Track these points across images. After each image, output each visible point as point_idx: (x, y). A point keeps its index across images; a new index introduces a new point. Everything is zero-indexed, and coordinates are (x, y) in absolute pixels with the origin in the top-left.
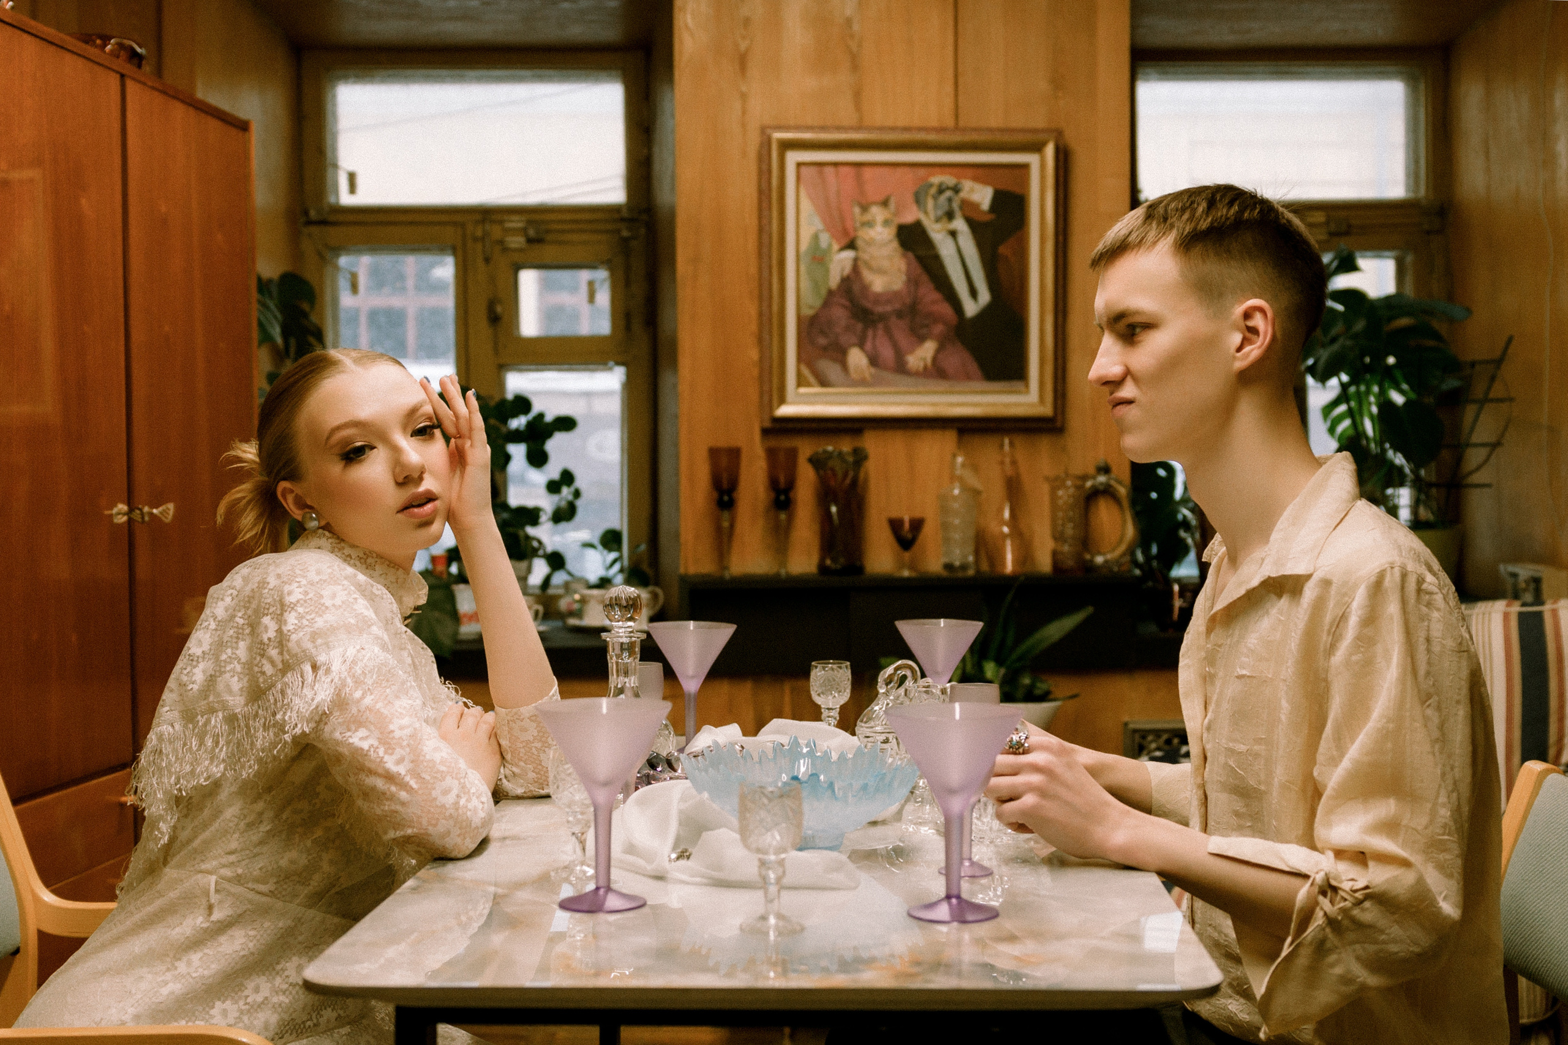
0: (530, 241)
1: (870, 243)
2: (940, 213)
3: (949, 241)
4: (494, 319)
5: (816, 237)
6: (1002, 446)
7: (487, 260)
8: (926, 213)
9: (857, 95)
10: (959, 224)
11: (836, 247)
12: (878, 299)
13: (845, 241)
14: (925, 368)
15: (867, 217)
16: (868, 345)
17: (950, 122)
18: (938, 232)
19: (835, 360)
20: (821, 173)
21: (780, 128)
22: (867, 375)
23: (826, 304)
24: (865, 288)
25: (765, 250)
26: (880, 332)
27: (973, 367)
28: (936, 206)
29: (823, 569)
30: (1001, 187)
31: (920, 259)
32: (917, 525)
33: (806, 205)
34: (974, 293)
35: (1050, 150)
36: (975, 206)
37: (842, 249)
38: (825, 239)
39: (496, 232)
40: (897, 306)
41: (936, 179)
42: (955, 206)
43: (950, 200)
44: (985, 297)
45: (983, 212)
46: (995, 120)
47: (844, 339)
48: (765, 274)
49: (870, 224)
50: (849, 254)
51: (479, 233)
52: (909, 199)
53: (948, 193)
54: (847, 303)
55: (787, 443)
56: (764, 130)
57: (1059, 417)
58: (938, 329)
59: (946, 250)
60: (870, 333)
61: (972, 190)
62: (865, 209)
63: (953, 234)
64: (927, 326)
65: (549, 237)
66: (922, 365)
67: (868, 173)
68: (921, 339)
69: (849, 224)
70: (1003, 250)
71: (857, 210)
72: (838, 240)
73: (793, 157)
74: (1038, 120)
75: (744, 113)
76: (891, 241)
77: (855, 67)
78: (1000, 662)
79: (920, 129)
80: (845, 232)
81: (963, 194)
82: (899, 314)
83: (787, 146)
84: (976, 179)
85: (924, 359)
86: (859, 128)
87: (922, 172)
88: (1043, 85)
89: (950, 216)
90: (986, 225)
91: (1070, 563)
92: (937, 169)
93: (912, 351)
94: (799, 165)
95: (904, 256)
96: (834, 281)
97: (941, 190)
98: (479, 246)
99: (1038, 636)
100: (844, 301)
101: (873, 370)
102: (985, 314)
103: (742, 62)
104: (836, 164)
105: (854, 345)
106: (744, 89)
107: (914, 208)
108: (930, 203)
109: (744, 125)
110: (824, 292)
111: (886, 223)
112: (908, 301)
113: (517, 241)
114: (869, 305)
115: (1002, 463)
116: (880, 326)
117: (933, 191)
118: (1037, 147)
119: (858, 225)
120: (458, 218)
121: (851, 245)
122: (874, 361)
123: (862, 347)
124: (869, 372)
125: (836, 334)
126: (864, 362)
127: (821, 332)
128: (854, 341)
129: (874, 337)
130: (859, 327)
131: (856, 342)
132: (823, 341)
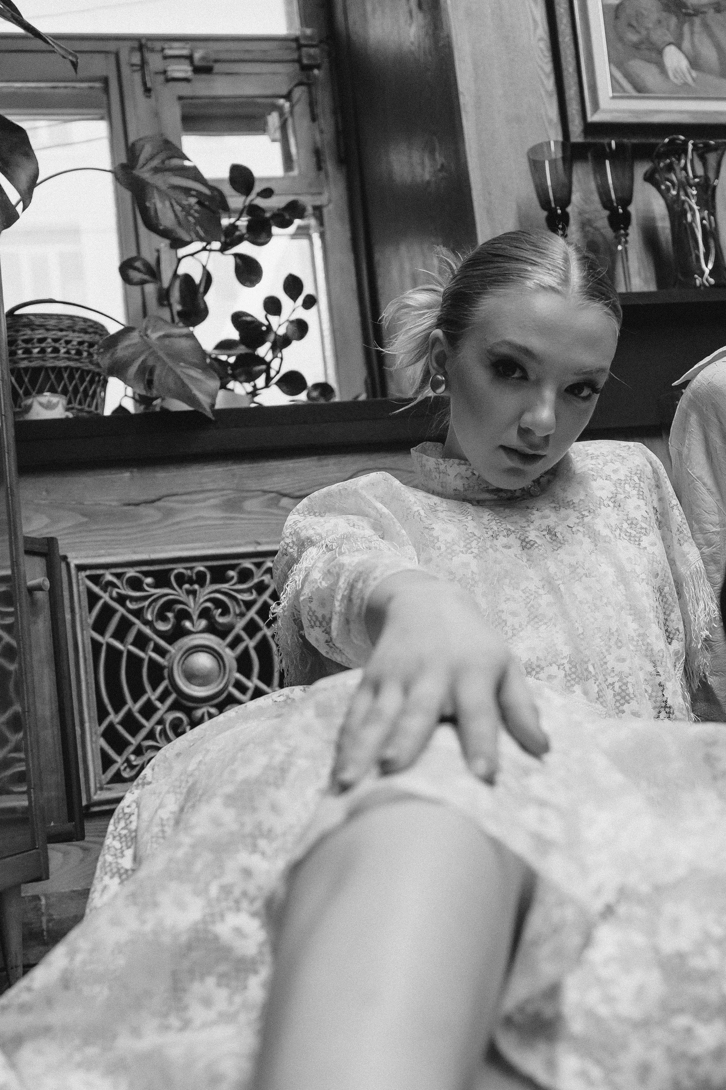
0: (197, 70)
7: (148, 91)
16: (686, 44)
19: (651, 62)
22: (690, 80)
26: (698, 28)
47: (658, 36)
51: (136, 61)
60: (686, 28)
65: (218, 67)
101: (694, 74)
105: (670, 44)
113: (181, 70)
116: (697, 21)
122: (695, 63)
123: (679, 47)
124: (690, 76)
125: (647, 29)
126: (684, 63)
127: (630, 25)
128: (669, 38)
129: (692, 33)
130: (673, 21)
131: (672, 40)
132: (633, 37)
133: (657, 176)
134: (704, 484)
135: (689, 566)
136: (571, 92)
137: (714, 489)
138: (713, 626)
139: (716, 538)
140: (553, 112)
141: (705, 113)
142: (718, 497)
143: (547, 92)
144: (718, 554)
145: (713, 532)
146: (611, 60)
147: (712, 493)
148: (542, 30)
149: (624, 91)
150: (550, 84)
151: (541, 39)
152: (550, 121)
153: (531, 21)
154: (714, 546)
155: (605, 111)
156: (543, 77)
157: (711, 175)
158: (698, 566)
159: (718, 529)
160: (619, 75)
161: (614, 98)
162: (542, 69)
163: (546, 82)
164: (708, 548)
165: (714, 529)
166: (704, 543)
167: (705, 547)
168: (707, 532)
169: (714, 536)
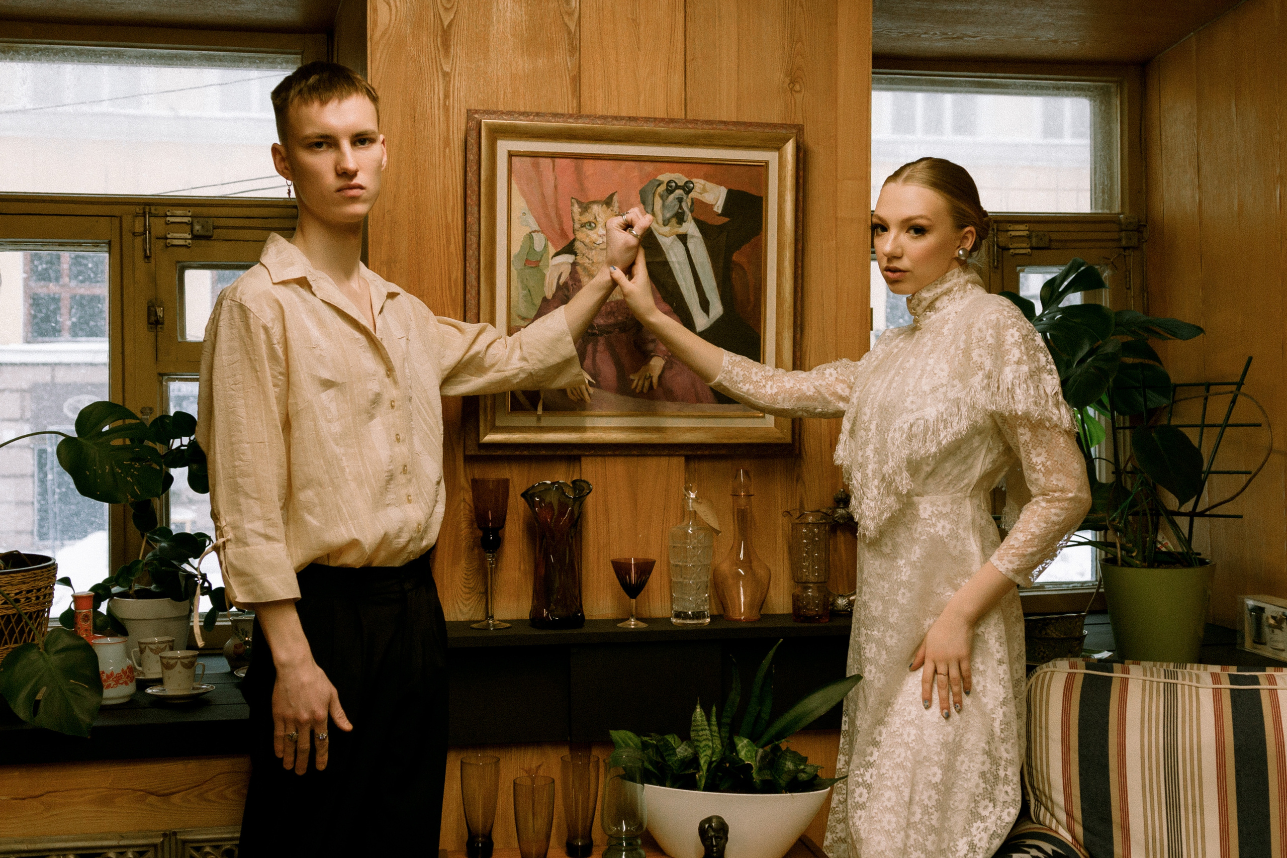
0: (195, 237)
1: (591, 246)
2: (669, 215)
3: (680, 246)
4: (155, 323)
5: (530, 237)
6: (737, 476)
7: (147, 258)
8: (654, 214)
9: (576, 79)
10: (690, 227)
11: (552, 251)
13: (563, 244)
14: (652, 388)
15: (588, 217)
16: (588, 361)
17: (677, 112)
18: (667, 236)
20: (536, 166)
21: (488, 112)
22: (586, 395)
23: (540, 314)
25: (470, 253)
26: (601, 346)
27: (703, 387)
28: (665, 208)
29: (536, 620)
30: (735, 187)
32: (645, 568)
33: (519, 203)
34: (705, 305)
35: (790, 148)
36: (709, 207)
37: (558, 254)
38: (539, 241)
39: (158, 227)
40: (620, 317)
41: (665, 177)
42: (686, 207)
43: (680, 200)
44: (717, 309)
45: (716, 215)
46: (726, 112)
48: (472, 277)
49: (590, 225)
50: (568, 258)
51: (139, 228)
53: (679, 192)
55: (494, 473)
56: (470, 113)
57: (797, 444)
59: (675, 256)
60: (590, 347)
61: (704, 190)
62: (585, 208)
63: (683, 238)
64: (653, 341)
65: (217, 233)
66: (648, 385)
67: (588, 165)
68: (647, 356)
69: (568, 226)
70: (737, 257)
71: (576, 209)
73: (504, 146)
74: (773, 114)
75: (446, 96)
77: (575, 48)
78: (754, 738)
79: (647, 120)
80: (563, 235)
81: (694, 194)
82: (623, 327)
83: (498, 133)
84: (707, 178)
85: (650, 379)
86: (579, 116)
87: (649, 167)
88: (778, 77)
89: (680, 218)
90: (721, 228)
91: (814, 610)
92: (667, 166)
93: (636, 370)
94: (511, 155)
96: (551, 289)
97: (670, 191)
98: (138, 241)
99: (799, 709)
101: (593, 389)
103: (445, 36)
104: (553, 156)
106: (447, 68)
108: (658, 202)
109: (446, 109)
110: (538, 302)
113: (181, 237)
115: (735, 495)
116: (602, 340)
117: (663, 188)
118: (776, 145)
119: (577, 226)
120: (116, 210)
121: (569, 249)
129: (595, 352)
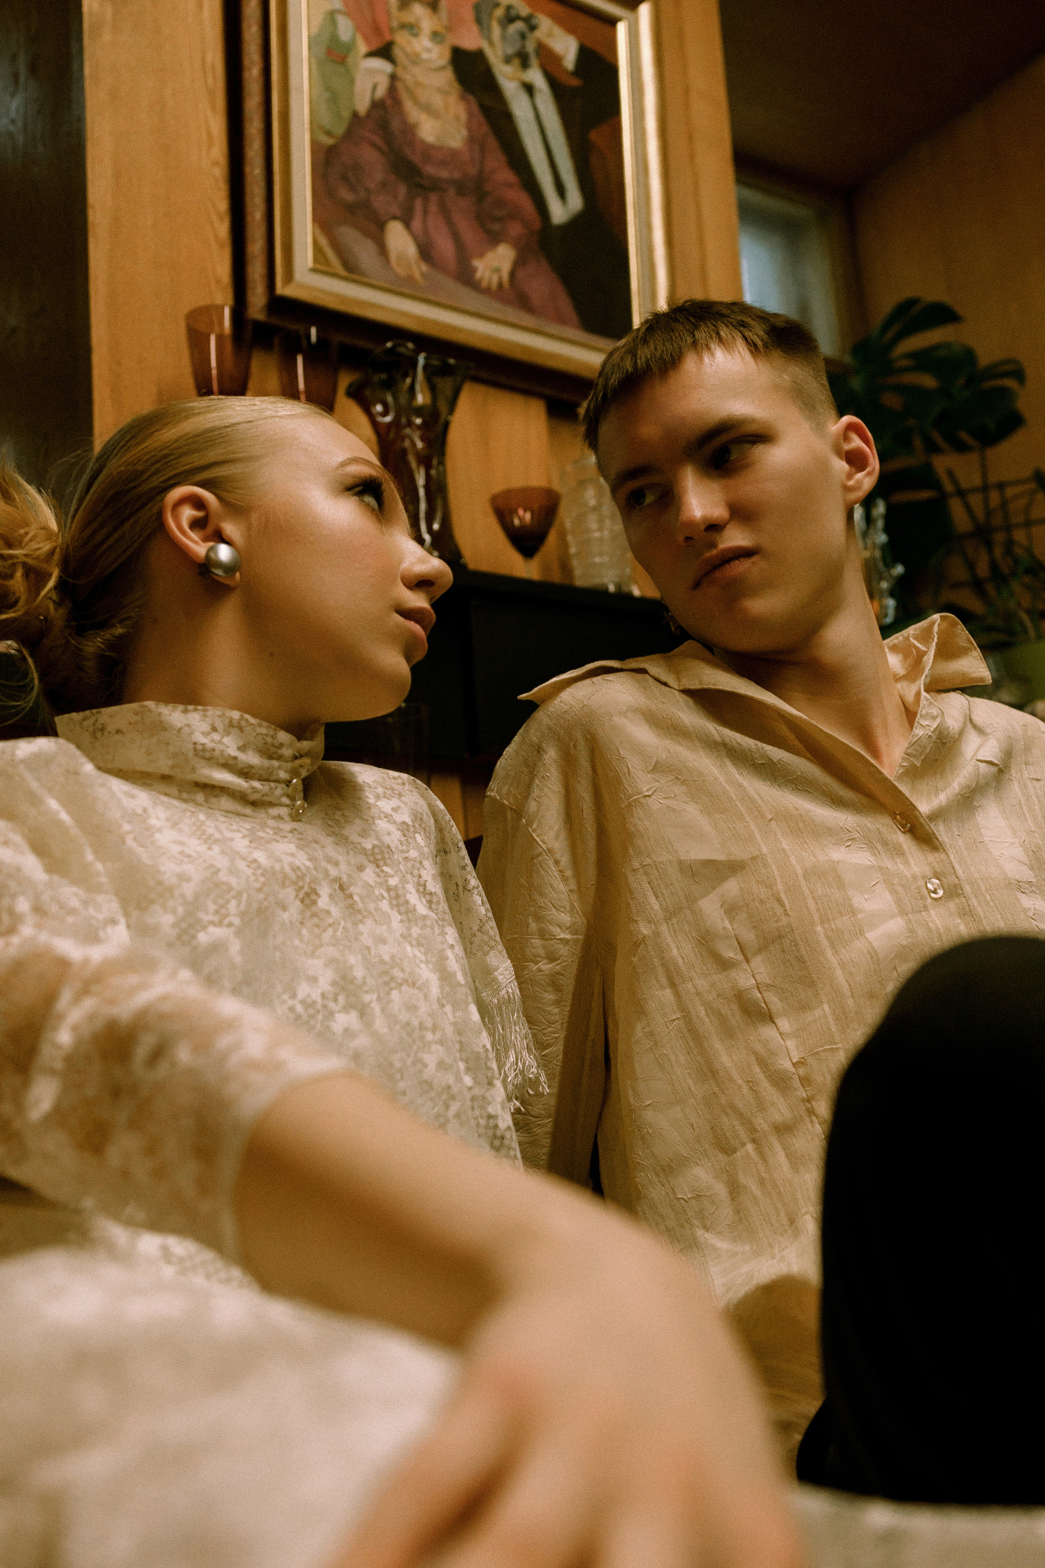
1: (415, 59)
2: (510, 51)
3: (526, 98)
8: (491, 43)
10: (536, 77)
12: (428, 151)
14: (500, 285)
15: (408, 17)
16: (417, 224)
18: (511, 79)
19: (367, 234)
22: (417, 275)
23: (349, 134)
24: (409, 130)
26: (433, 208)
27: (565, 303)
28: (504, 38)
30: (585, 43)
31: (485, 109)
34: (561, 190)
36: (556, 59)
37: (371, 54)
38: (346, 28)
40: (457, 175)
42: (530, 47)
43: (523, 37)
44: (575, 201)
45: (565, 71)
47: (380, 202)
49: (412, 28)
50: (385, 66)
52: (468, 14)
53: (519, 25)
54: (384, 147)
58: (515, 229)
59: (519, 108)
60: (418, 203)
61: (551, 33)
63: (529, 89)
64: (500, 220)
66: (495, 280)
68: (494, 239)
69: (382, 20)
70: (594, 136)
72: (366, 39)
76: (443, 68)
80: (377, 29)
81: (539, 34)
82: (461, 188)
84: (555, 17)
85: (498, 270)
89: (524, 59)
90: (574, 91)
93: (481, 255)
95: (463, 98)
96: (362, 105)
97: (510, 19)
100: (376, 139)
101: (424, 267)
102: (576, 223)
105: (395, 218)
107: (475, 28)
108: (496, 30)
110: (346, 114)
111: (436, 36)
112: (473, 171)
114: (416, 159)
116: (434, 198)
117: (501, 11)
119: (395, 24)
121: (385, 52)
122: (426, 252)
123: (407, 224)
124: (419, 269)
125: (367, 190)
126: (411, 250)
127: (344, 178)
128: (395, 210)
129: (425, 212)
130: (402, 190)
131: (398, 213)
132: (347, 195)
133: (368, 393)
134: (557, 862)
135: (498, 990)
136: (256, 246)
137: (569, 873)
138: (527, 1091)
139: (564, 951)
140: (223, 268)
141: (434, 323)
142: (573, 886)
143: (217, 237)
144: (562, 975)
145: (560, 939)
146: (316, 219)
147: (565, 879)
148: (219, 151)
149: (328, 263)
150: (223, 229)
151: (216, 163)
152: (218, 281)
153: (205, 137)
154: (559, 962)
155: (302, 286)
156: (214, 217)
157: (443, 408)
158: (510, 990)
159: (569, 937)
160: (323, 242)
161: (314, 270)
162: (214, 206)
163: (217, 224)
164: (548, 964)
165: (562, 936)
166: (544, 955)
167: (545, 961)
168: (552, 937)
169: (561, 946)
